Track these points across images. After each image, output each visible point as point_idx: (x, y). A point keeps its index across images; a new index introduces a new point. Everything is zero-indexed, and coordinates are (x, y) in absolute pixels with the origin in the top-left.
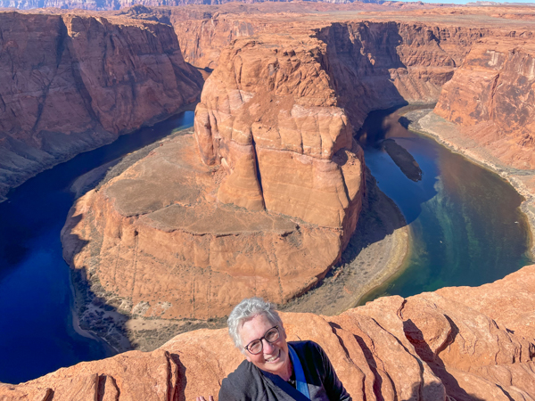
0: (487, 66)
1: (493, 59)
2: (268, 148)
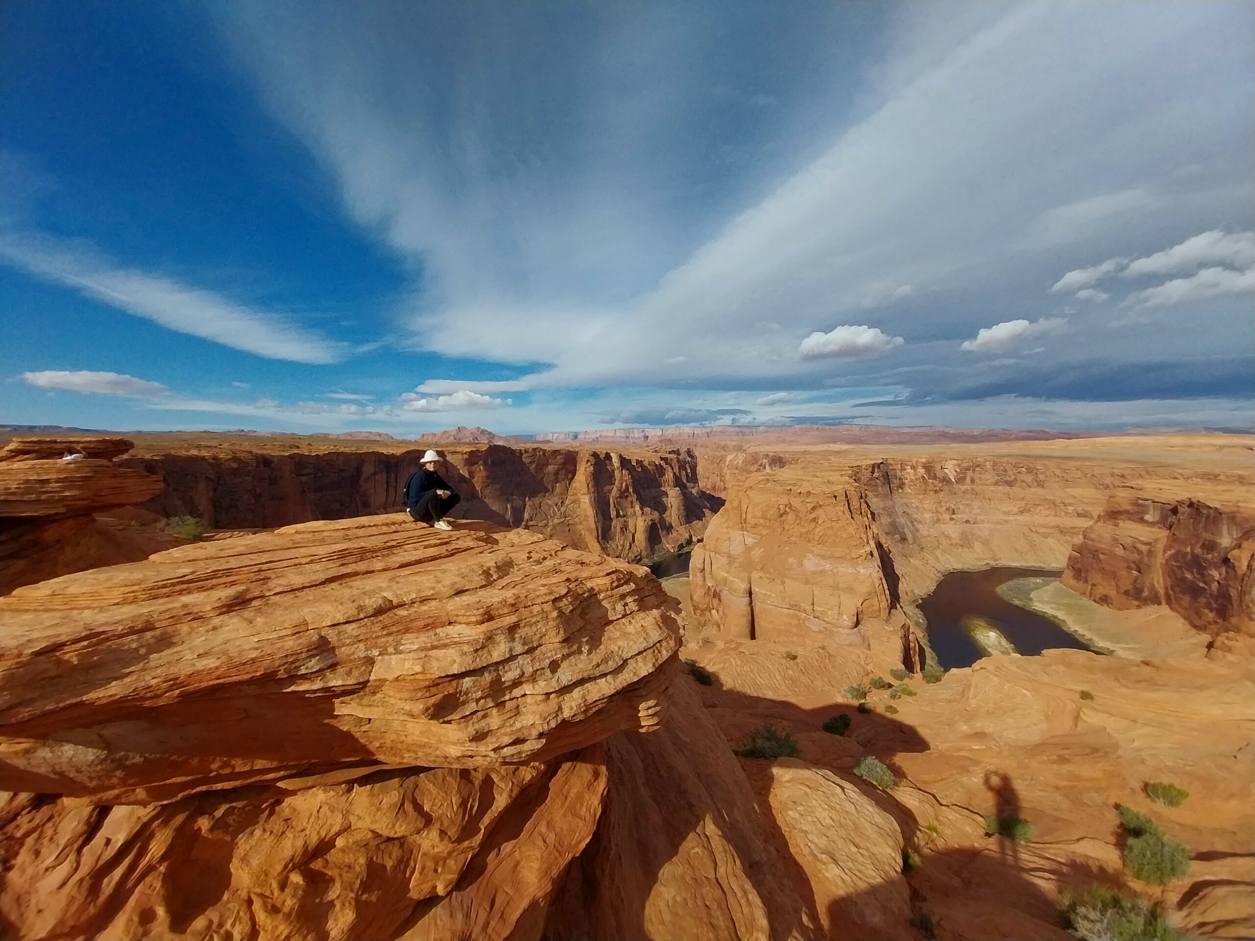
1: (1151, 512)
2: (768, 604)
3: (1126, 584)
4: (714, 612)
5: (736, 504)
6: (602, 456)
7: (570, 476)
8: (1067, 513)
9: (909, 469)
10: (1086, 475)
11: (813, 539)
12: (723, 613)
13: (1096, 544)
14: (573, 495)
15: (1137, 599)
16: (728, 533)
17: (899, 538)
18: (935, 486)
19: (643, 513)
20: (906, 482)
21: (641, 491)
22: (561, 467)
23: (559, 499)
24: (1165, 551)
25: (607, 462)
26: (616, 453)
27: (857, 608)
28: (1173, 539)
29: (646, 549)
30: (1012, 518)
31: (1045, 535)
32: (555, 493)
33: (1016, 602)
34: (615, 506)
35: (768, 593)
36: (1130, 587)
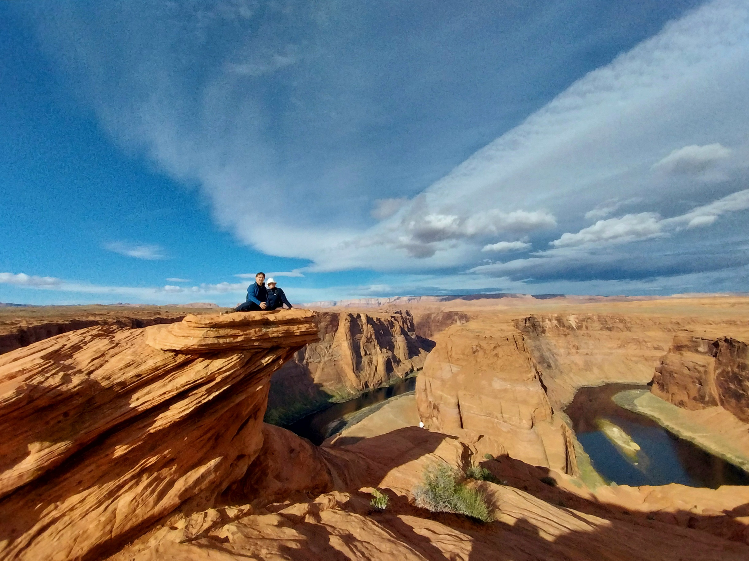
0: (697, 351)
1: (702, 346)
2: (471, 413)
3: (694, 392)
4: (434, 419)
5: (444, 345)
6: (355, 316)
7: (335, 330)
8: (647, 347)
9: (547, 321)
10: (655, 323)
11: (497, 368)
12: (441, 420)
13: (671, 367)
14: (336, 342)
15: (702, 403)
16: (440, 365)
17: (547, 366)
18: (564, 332)
19: (382, 352)
20: (546, 329)
21: (380, 338)
22: (329, 323)
23: (328, 344)
24: (715, 371)
25: (358, 319)
26: (364, 314)
27: (531, 415)
28: (719, 363)
29: (385, 377)
30: (614, 351)
31: (636, 363)
32: (325, 340)
33: (626, 407)
34: (364, 348)
35: (471, 405)
36: (697, 395)
